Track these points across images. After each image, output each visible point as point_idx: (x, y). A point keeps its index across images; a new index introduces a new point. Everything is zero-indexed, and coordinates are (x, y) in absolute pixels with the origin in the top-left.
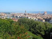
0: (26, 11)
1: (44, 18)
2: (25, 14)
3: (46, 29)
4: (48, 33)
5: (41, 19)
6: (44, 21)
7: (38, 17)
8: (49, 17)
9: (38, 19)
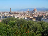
0: (11, 9)
1: (34, 16)
2: (10, 13)
3: (44, 30)
4: (47, 34)
5: (31, 18)
6: (34, 20)
7: (27, 16)
8: (40, 15)
9: (27, 18)
